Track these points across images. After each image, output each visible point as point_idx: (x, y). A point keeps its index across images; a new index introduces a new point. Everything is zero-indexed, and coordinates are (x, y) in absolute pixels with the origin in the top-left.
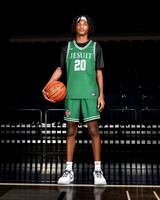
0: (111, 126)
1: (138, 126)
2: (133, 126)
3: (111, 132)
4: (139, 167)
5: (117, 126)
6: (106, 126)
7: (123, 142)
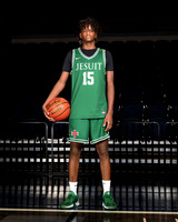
0: (130, 143)
1: (162, 143)
2: (155, 143)
3: (130, 150)
4: (162, 190)
5: (136, 142)
6: (124, 142)
7: (143, 161)
